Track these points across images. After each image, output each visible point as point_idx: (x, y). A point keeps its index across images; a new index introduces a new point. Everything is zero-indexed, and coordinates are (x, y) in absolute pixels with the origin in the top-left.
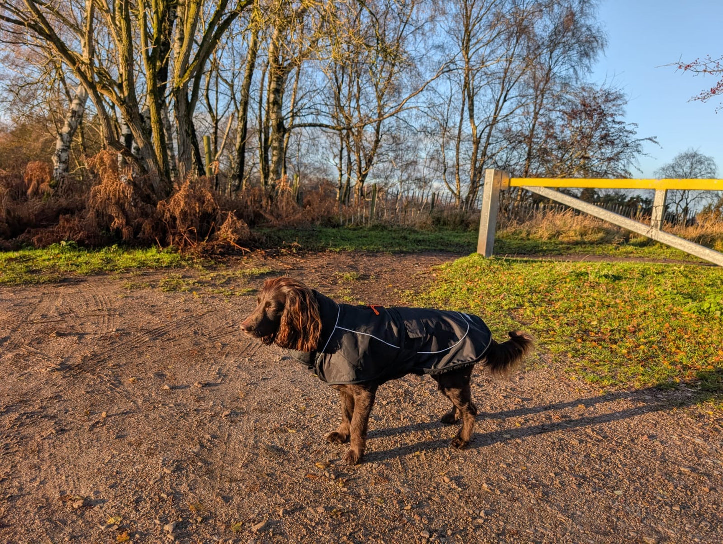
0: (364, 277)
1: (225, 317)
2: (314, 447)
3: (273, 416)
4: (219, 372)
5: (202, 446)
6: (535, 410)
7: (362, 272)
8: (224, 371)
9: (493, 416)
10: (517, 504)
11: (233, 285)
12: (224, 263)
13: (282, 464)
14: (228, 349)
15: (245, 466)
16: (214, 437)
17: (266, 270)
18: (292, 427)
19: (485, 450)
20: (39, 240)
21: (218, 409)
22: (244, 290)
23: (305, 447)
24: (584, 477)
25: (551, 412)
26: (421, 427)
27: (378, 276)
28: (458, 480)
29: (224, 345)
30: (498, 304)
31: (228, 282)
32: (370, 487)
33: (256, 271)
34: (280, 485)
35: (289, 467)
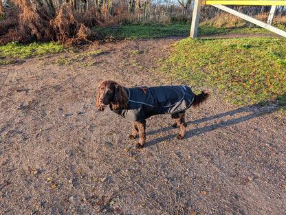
0: (141, 52)
1: (84, 78)
2: (124, 141)
3: (107, 127)
4: (84, 107)
5: (80, 143)
6: (210, 119)
7: (141, 50)
8: (86, 106)
9: (193, 122)
10: (201, 165)
11: (87, 60)
12: (81, 48)
13: (111, 150)
14: (87, 94)
15: (97, 152)
16: (84, 139)
17: (99, 51)
18: (114, 132)
19: (190, 139)
20: (3, 41)
21: (85, 125)
22: (91, 63)
23: (120, 142)
24: (227, 151)
25: (216, 119)
26: (164, 130)
27: (147, 52)
28: (178, 154)
29: (85, 92)
30: (198, 64)
31: (84, 59)
32: (145, 159)
33: (96, 52)
34: (111, 160)
35: (114, 152)
